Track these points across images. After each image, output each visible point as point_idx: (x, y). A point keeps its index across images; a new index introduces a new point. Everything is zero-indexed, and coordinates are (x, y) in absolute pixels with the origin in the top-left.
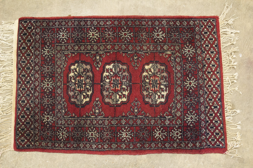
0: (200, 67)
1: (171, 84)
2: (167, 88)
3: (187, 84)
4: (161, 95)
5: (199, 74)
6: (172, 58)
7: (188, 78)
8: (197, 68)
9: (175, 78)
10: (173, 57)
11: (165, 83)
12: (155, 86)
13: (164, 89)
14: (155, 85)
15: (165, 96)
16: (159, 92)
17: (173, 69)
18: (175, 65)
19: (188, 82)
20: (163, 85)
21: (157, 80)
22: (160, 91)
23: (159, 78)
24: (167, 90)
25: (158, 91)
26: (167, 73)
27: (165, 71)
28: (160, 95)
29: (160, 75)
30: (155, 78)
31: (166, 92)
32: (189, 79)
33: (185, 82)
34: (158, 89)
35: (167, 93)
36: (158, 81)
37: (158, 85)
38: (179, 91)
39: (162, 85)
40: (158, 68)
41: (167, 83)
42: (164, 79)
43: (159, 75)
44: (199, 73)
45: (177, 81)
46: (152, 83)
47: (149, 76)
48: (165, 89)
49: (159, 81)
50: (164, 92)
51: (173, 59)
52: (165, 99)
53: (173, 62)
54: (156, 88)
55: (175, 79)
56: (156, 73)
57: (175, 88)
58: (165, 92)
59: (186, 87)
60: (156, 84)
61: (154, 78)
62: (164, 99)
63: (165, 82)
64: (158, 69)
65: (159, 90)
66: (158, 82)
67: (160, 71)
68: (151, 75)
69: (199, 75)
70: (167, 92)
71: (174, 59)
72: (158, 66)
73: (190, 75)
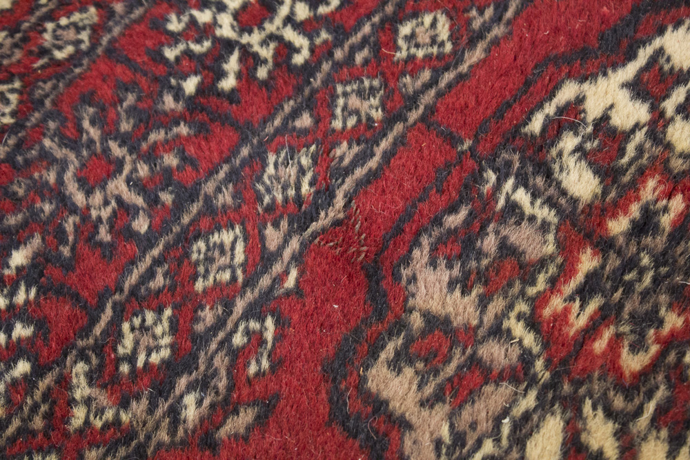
0: (13, 98)
1: (452, 140)
2: (536, 125)
3: (290, 34)
4: (670, 106)
5: (84, 36)
6: (191, 411)
7: (228, 83)
8: (48, 116)
9: (359, 172)
10: (174, 413)
11: (522, 196)
12: (660, 242)
13: (579, 149)
14: (646, 260)
15: (629, 71)
16: (669, 146)
17: (290, 282)
18: (240, 306)
19: (264, 43)
20: (557, 197)
21: (584, 293)
22: (640, 150)
23: (539, 302)
24: (550, 109)
25: (660, 165)
26: (397, 277)
27: (400, 326)
28: (680, 109)
29: (500, 318)
30: (592, 331)
31: (580, 100)
32: (232, 64)
33: (298, 59)
34: (650, 189)
35: (583, 79)
36: (579, 278)
37: (618, 226)
38: (428, 19)
39: (574, 201)
40: (452, 417)
41: (491, 176)
42: (490, 243)
43: (518, 329)
44: (70, 49)
45: (366, 134)
46: (664, 298)
47: (651, 407)
48: (569, 142)
49: (567, 270)
50: (605, 118)
51: (190, 400)
52: (657, 43)
53: (221, 362)
54: (666, 221)
55: (373, 163)
56: (533, 380)
57: (448, 77)
58: (593, 109)
59: (323, 10)
60: (631, 264)
61: (600, 345)
62: (660, 52)
63: (513, 208)
64: (466, 415)
65: (642, 174)
66: (587, 262)
67: (450, 369)
68: (619, 402)
69: (96, 30)
70: (568, 92)
71: (183, 382)
72: (438, 443)
73: (178, 93)
